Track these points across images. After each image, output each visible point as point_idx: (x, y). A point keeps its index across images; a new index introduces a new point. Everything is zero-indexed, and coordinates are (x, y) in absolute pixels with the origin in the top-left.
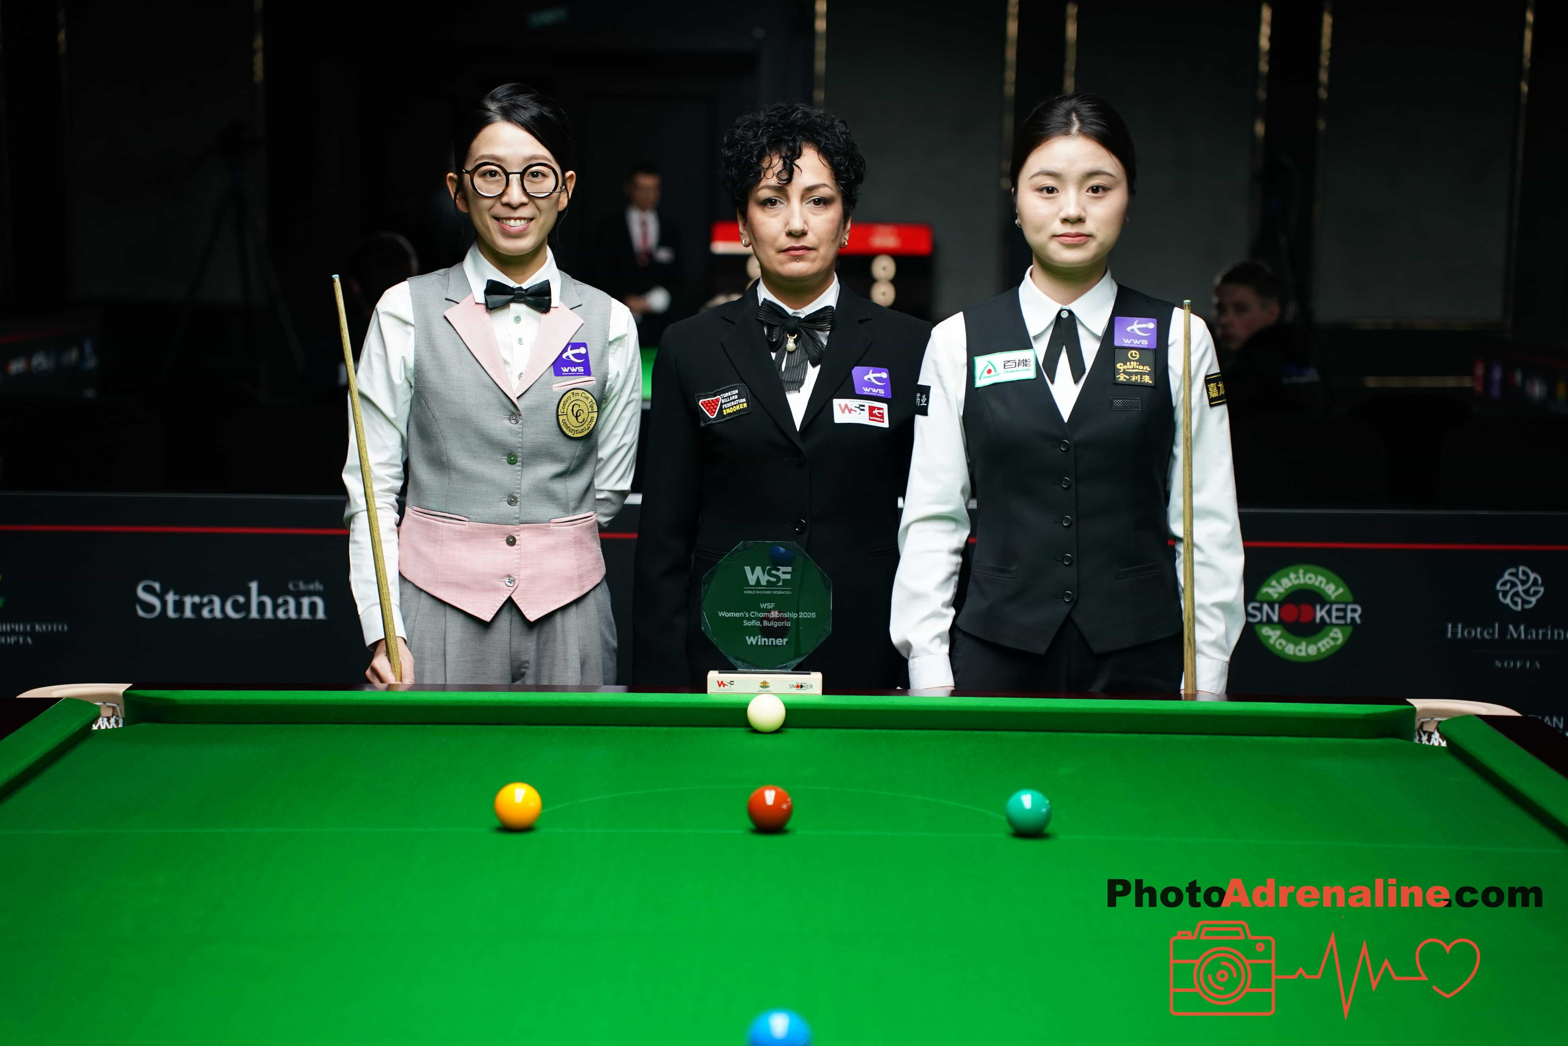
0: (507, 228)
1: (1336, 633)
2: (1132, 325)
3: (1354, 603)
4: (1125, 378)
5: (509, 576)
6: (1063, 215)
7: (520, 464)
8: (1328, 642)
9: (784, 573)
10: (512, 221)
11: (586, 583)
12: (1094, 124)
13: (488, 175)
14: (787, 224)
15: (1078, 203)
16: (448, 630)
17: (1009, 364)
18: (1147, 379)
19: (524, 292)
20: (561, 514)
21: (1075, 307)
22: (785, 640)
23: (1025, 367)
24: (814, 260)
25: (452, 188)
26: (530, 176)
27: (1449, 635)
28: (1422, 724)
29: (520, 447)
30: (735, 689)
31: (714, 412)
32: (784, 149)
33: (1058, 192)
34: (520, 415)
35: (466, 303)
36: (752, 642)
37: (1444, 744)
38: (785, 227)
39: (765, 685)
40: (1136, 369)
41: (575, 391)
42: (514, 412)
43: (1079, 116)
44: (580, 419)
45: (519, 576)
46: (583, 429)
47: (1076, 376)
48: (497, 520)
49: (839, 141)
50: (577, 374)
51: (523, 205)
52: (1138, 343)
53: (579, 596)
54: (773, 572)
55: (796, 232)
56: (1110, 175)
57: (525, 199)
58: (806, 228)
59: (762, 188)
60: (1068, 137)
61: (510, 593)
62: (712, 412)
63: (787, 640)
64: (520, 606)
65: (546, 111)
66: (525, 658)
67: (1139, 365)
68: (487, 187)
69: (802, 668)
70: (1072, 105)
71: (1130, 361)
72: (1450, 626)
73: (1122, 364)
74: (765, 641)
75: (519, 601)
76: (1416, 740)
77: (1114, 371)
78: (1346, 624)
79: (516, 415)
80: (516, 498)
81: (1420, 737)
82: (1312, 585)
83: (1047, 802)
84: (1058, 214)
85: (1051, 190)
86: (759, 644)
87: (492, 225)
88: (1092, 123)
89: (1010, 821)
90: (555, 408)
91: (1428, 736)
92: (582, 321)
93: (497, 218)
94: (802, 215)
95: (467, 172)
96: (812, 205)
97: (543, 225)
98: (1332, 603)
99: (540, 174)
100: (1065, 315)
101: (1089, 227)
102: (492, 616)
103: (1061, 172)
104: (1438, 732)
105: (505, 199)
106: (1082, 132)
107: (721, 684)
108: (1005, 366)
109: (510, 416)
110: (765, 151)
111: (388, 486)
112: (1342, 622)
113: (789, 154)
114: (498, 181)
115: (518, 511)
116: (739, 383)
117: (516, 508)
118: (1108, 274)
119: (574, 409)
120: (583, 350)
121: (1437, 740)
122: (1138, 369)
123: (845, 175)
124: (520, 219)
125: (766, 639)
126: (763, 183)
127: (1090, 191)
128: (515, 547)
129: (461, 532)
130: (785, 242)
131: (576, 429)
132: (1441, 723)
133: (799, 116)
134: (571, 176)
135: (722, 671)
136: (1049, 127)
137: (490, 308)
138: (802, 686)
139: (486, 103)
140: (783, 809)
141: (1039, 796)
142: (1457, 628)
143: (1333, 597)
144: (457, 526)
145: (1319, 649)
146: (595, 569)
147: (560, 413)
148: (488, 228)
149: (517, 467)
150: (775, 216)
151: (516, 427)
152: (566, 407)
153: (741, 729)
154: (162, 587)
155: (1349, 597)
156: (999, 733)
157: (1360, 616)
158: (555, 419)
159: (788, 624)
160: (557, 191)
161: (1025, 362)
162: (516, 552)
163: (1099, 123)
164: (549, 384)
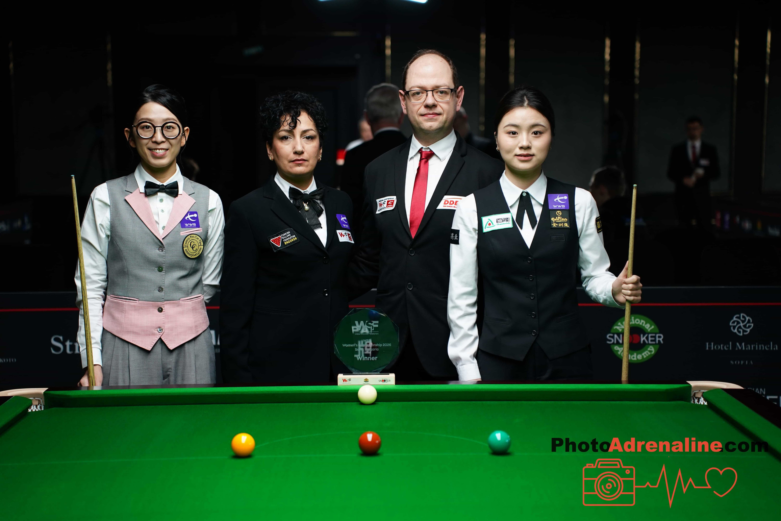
0: (155, 154)
1: (651, 348)
2: (557, 198)
3: (660, 333)
4: (556, 225)
5: (160, 327)
6: (520, 145)
7: (164, 271)
8: (647, 353)
9: (375, 324)
10: (158, 150)
11: (199, 329)
12: (535, 101)
13: (145, 128)
14: (294, 148)
15: (528, 140)
16: (130, 354)
17: (499, 220)
18: (566, 225)
19: (165, 187)
20: (183, 296)
21: (529, 190)
22: (376, 358)
23: (507, 222)
24: (307, 166)
25: (127, 135)
26: (166, 128)
27: (707, 348)
28: (695, 394)
29: (164, 263)
30: (351, 383)
31: (280, 244)
32: (292, 112)
33: (518, 134)
34: (164, 247)
35: (136, 193)
36: (359, 359)
37: (706, 404)
38: (293, 150)
39: (366, 380)
40: (561, 220)
41: (192, 235)
42: (161, 246)
43: (527, 98)
44: (194, 249)
45: (165, 327)
46: (196, 254)
47: (533, 225)
48: (153, 300)
49: (318, 109)
50: (193, 227)
51: (163, 142)
52: (560, 207)
53: (195, 336)
54: (370, 324)
55: (299, 152)
56: (543, 126)
57: (164, 140)
58: (304, 150)
59: (282, 131)
60: (522, 107)
61: (160, 336)
62: (278, 244)
63: (377, 357)
64: (165, 342)
65: (174, 97)
66: (169, 367)
67: (562, 218)
68: (145, 134)
69: (385, 371)
70: (524, 92)
71: (557, 216)
72: (707, 344)
73: (554, 218)
74: (366, 359)
75: (165, 340)
76: (692, 402)
77: (551, 222)
78: (656, 344)
79: (162, 247)
80: (162, 289)
81: (694, 400)
82: (639, 324)
83: (509, 437)
84: (518, 145)
85: (514, 133)
86: (363, 360)
87: (148, 152)
88: (534, 101)
89: (491, 447)
90: (182, 243)
91: (698, 400)
92: (195, 201)
93: (150, 149)
94: (301, 144)
95: (134, 126)
96: (305, 139)
97: (174, 152)
98: (648, 333)
99: (171, 128)
100: (524, 195)
101: (533, 151)
102: (151, 348)
103: (520, 125)
104: (703, 397)
105: (154, 139)
106: (529, 105)
107: (344, 380)
108: (497, 221)
109: (159, 247)
110: (283, 113)
111: (100, 285)
112: (654, 343)
113: (294, 114)
114: (150, 131)
115: (163, 295)
116: (288, 228)
117: (162, 294)
118: (542, 174)
119: (191, 244)
120: (195, 215)
121: (702, 402)
122: (562, 220)
123: (321, 125)
124: (162, 149)
125: (367, 358)
126: (282, 128)
127: (533, 134)
128: (162, 313)
129: (134, 306)
130: (293, 157)
131: (192, 254)
132: (704, 393)
133: (299, 96)
134: (187, 129)
135: (345, 374)
136: (513, 103)
137: (147, 195)
138: (385, 381)
139: (144, 94)
140: (376, 443)
141: (504, 434)
142: (711, 345)
143: (649, 330)
144: (132, 303)
145: (643, 356)
146: (203, 323)
147: (184, 246)
148: (146, 154)
149: (163, 273)
150: (287, 145)
151: (162, 253)
152: (187, 243)
153: (355, 403)
154: (63, 338)
155: (657, 331)
156: (484, 402)
157: (663, 340)
158: (181, 249)
159: (377, 350)
160: (180, 135)
161: (507, 220)
162: (163, 315)
163: (537, 101)
164: (179, 232)
